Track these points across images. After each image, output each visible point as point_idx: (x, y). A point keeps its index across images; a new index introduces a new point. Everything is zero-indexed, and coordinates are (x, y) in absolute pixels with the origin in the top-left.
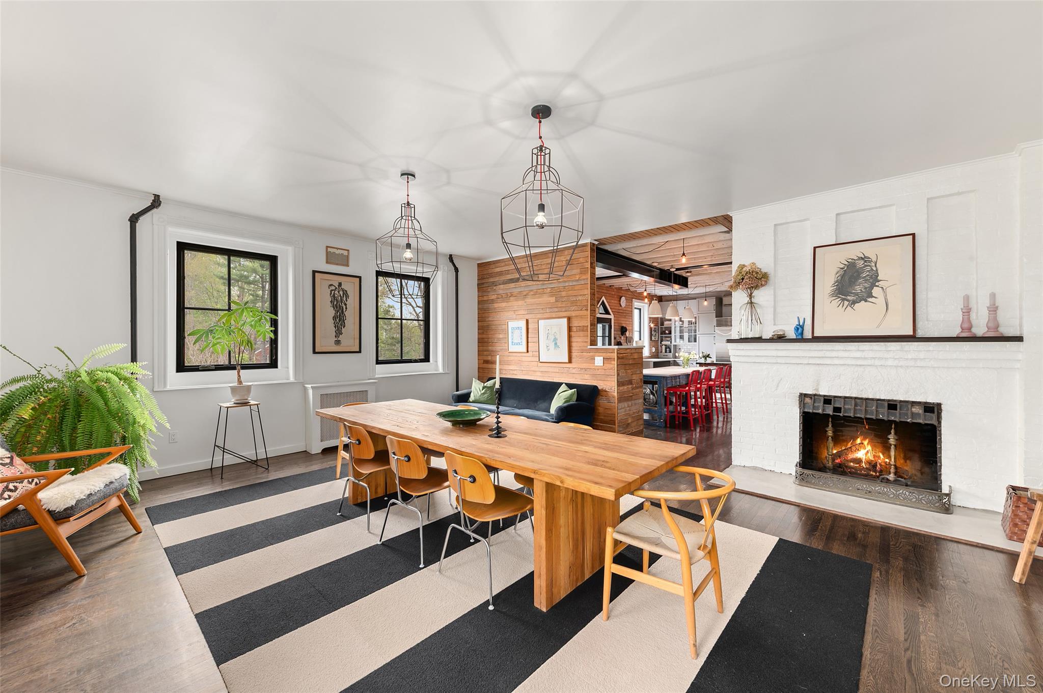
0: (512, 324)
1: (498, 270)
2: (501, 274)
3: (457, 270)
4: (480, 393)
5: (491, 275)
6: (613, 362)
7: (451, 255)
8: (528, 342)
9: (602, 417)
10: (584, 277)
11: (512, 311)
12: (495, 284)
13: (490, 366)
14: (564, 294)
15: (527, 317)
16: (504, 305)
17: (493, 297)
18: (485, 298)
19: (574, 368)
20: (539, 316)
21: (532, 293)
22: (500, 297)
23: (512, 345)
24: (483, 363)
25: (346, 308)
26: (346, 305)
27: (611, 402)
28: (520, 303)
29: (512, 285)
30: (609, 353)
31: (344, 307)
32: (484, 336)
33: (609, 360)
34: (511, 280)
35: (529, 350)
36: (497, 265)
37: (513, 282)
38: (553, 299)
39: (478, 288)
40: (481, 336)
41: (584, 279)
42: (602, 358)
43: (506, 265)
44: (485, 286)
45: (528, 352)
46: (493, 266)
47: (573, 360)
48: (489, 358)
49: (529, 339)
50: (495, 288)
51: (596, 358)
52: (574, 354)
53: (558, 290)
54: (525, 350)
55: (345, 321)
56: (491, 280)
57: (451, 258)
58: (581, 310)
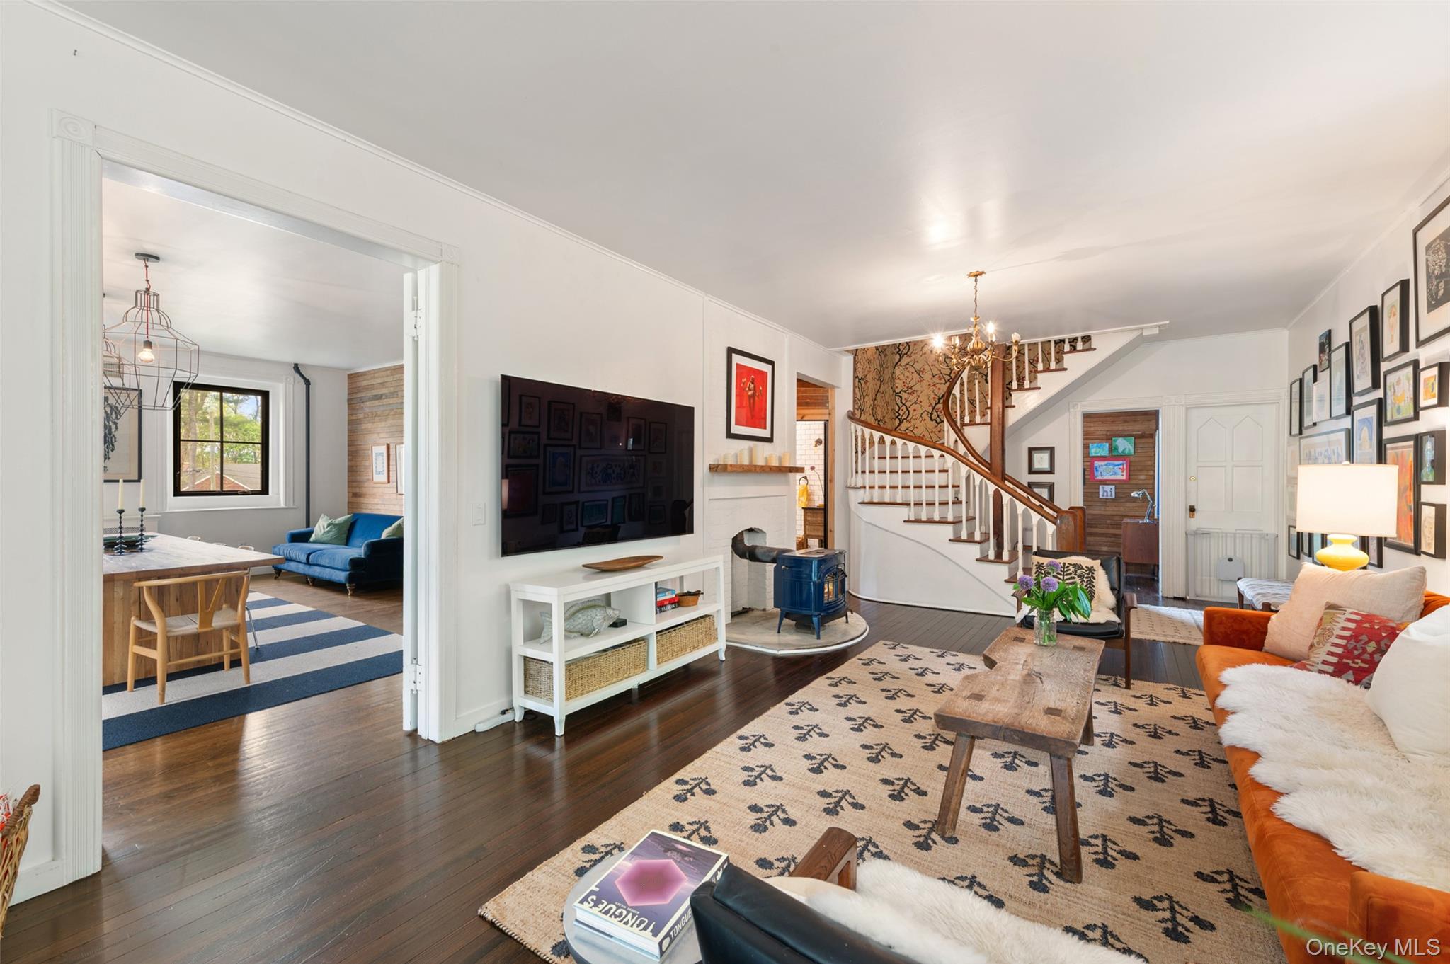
0: (375, 449)
1: (365, 383)
2: (367, 388)
3: (308, 383)
5: (359, 389)
7: (297, 364)
8: (389, 471)
11: (376, 433)
12: (362, 400)
13: (358, 500)
15: (388, 441)
16: (369, 425)
17: (361, 416)
18: (354, 417)
20: (398, 440)
21: (392, 413)
22: (367, 416)
23: (376, 474)
24: (353, 497)
25: (116, 428)
26: (116, 424)
28: (383, 424)
29: (376, 403)
31: (113, 427)
32: (353, 463)
34: (376, 396)
35: (390, 480)
36: (364, 377)
37: (378, 399)
39: (348, 404)
40: (350, 464)
43: (372, 378)
44: (354, 402)
45: (389, 482)
46: (360, 379)
48: (357, 490)
49: (390, 467)
50: (362, 405)
54: (386, 480)
55: (115, 444)
56: (359, 395)
57: (297, 367)
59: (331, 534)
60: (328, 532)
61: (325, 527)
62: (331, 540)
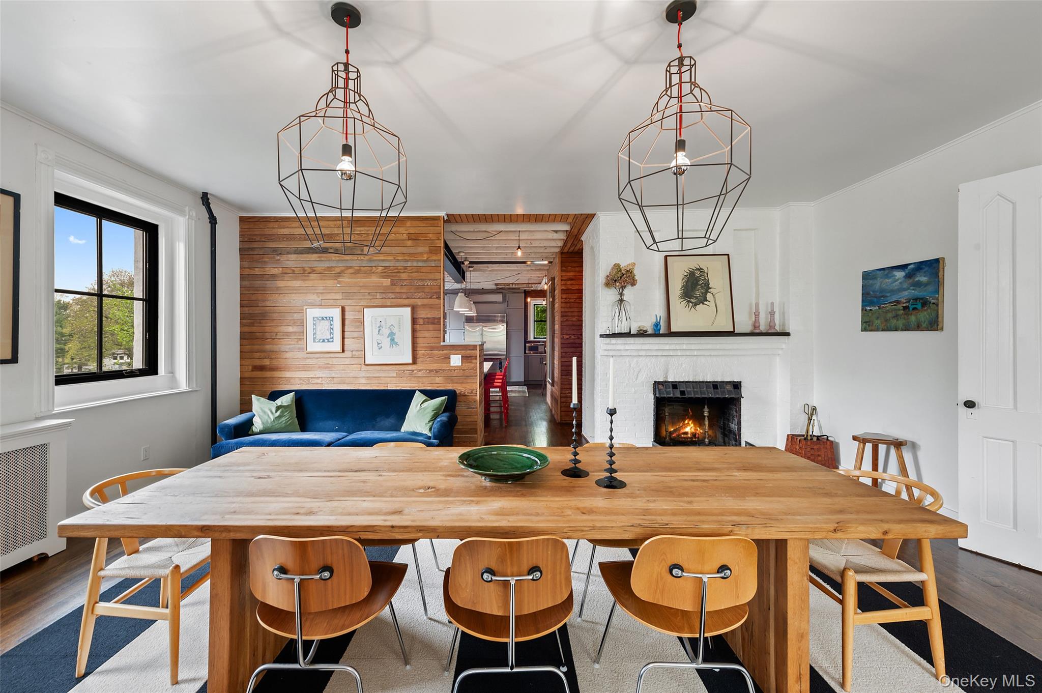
0: (312, 313)
1: (286, 231)
2: (290, 238)
3: (213, 220)
4: (272, 418)
5: (270, 238)
6: (474, 361)
7: (207, 194)
8: (343, 338)
9: (460, 427)
10: (434, 258)
11: (314, 293)
12: (278, 252)
13: (268, 374)
14: (404, 276)
15: (343, 303)
16: (297, 283)
17: (274, 271)
18: (258, 272)
19: (420, 370)
20: (364, 303)
21: (351, 271)
22: (289, 271)
23: (314, 341)
24: (252, 371)
27: (471, 408)
28: (329, 283)
29: (314, 257)
30: (470, 350)
32: (256, 329)
33: (469, 358)
34: (311, 249)
35: (345, 350)
36: (282, 224)
37: (316, 253)
38: (387, 282)
39: (242, 255)
40: (246, 329)
41: (435, 261)
42: (460, 356)
44: (256, 252)
45: (343, 351)
46: (271, 225)
47: (419, 360)
48: (267, 362)
49: (346, 333)
50: (278, 258)
51: (452, 356)
52: (420, 352)
53: (396, 270)
54: (339, 349)
56: (271, 245)
57: (205, 198)
58: (430, 298)
59: (283, 419)
60: (279, 417)
61: (274, 411)
62: (286, 426)
